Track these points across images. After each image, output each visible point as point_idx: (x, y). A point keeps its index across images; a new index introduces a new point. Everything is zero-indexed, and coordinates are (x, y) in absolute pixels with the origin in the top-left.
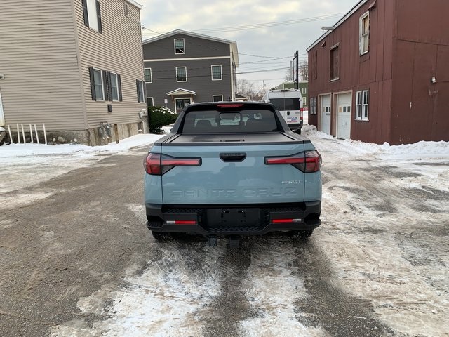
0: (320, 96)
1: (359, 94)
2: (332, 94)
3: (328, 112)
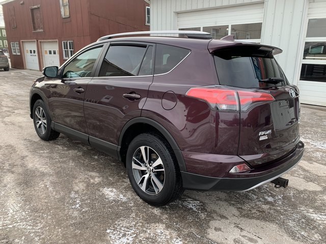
0: (22, 42)
1: (64, 43)
2: (37, 41)
3: (33, 54)
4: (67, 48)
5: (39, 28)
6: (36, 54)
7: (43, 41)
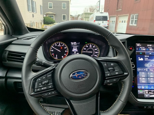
1: (132, 16)
2: (117, 16)
3: (113, 23)
4: (133, 19)
5: (120, 9)
6: (115, 23)
7: (120, 15)
